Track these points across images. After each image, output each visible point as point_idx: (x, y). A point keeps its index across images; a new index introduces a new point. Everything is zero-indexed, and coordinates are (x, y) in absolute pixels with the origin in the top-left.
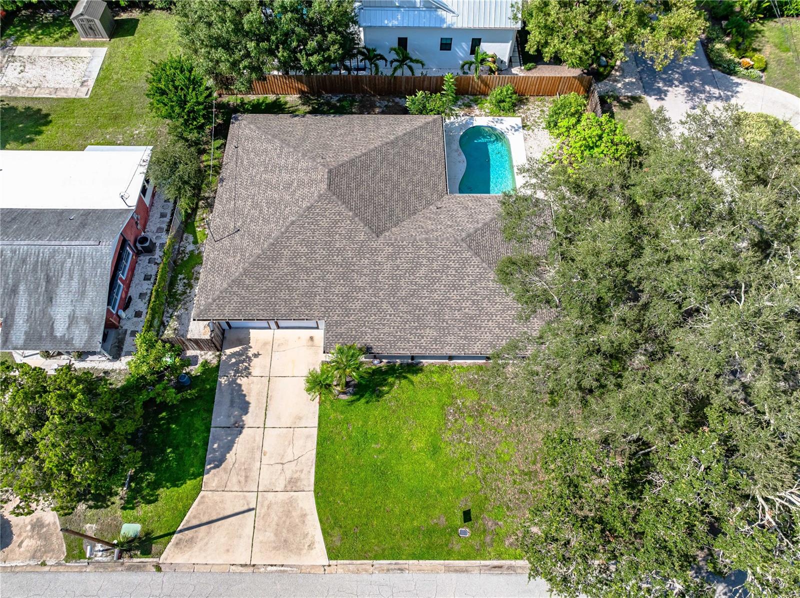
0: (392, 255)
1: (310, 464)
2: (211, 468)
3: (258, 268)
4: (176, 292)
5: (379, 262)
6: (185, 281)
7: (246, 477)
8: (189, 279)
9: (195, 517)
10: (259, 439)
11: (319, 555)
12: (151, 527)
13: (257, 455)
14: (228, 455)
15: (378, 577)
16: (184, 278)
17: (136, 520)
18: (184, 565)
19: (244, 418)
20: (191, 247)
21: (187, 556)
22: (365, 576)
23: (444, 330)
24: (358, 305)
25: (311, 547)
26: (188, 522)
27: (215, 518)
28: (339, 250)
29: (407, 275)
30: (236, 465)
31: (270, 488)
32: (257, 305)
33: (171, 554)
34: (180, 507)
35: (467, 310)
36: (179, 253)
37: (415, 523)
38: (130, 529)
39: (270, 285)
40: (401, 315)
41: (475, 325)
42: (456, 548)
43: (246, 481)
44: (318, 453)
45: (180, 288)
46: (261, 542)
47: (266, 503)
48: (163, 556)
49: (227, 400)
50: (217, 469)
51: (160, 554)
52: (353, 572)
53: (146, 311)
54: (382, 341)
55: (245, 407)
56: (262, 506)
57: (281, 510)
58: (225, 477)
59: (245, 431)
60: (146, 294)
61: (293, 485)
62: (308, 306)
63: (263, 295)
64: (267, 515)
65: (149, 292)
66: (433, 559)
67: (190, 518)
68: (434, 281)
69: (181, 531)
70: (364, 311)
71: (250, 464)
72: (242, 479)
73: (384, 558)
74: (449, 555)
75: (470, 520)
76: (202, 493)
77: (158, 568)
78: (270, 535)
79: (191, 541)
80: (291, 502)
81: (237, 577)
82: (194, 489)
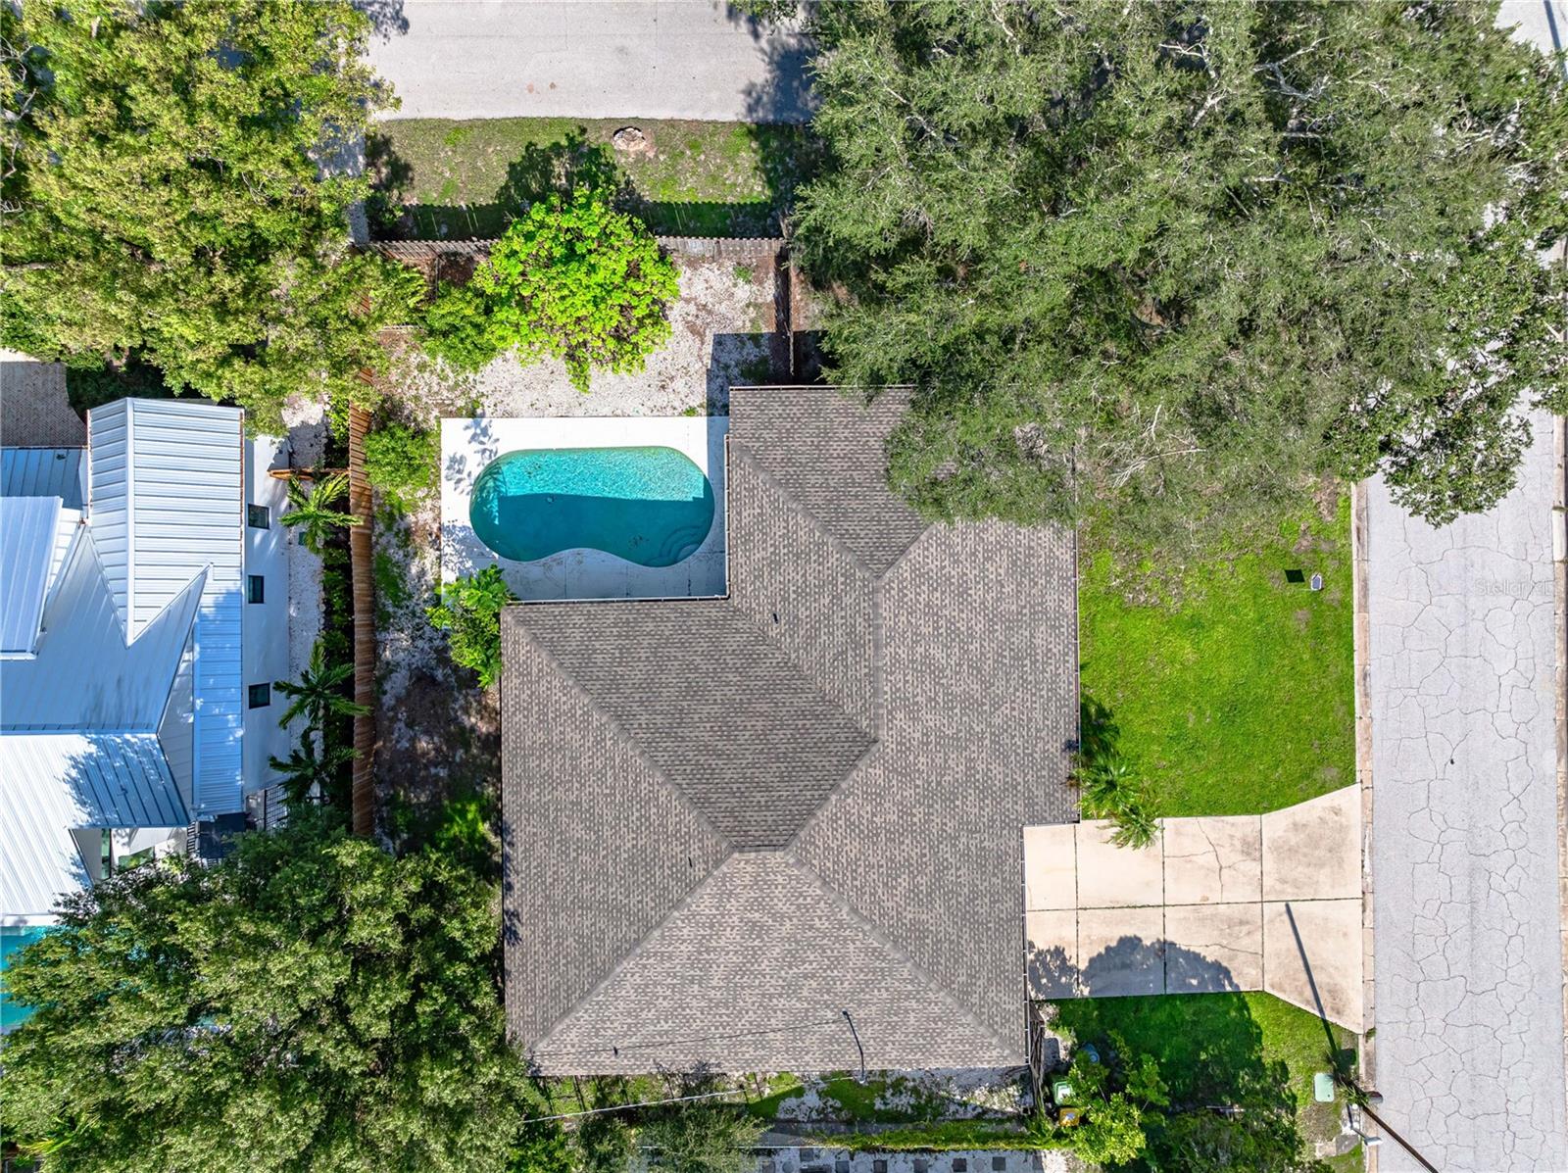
0: (911, 711)
1: (1220, 825)
2: (1231, 983)
3: (939, 963)
4: (912, 1107)
5: (923, 734)
6: (888, 1095)
7: (1241, 923)
8: (884, 1087)
9: (1301, 994)
10: (1182, 912)
11: (1347, 798)
12: (1318, 1057)
13: (1207, 911)
14: (1209, 959)
15: (1376, 710)
16: (883, 1097)
17: (1309, 1084)
18: (1366, 996)
19: (1147, 942)
20: (812, 1100)
21: (1352, 994)
22: (1375, 729)
23: (1036, 613)
24: (997, 769)
25: (1337, 812)
26: (1308, 1003)
27: (1301, 962)
28: (902, 814)
29: (944, 681)
30: (1225, 942)
31: (1256, 883)
32: (1001, 952)
33: (1352, 1020)
34: (1286, 1019)
35: (1001, 571)
36: (826, 1120)
37: (1306, 657)
38: (1324, 1089)
39: (966, 936)
40: (1011, 690)
41: (1026, 556)
42: (1338, 596)
43: (1248, 923)
44: (1204, 814)
45: (903, 1102)
46: (1333, 887)
47: (1278, 886)
48: (1356, 1030)
49: (1118, 976)
50: (1233, 974)
51: (1353, 1035)
52: (1370, 747)
53: (952, 1154)
54: (1058, 722)
55: (1130, 944)
56: (1282, 892)
57: (1287, 862)
58: (1241, 957)
59: (1170, 938)
60: (916, 1162)
61: (1253, 849)
62: (1001, 859)
63: (983, 946)
64: (1296, 884)
65: (911, 1157)
66: (1352, 629)
67: (1300, 999)
68: (953, 632)
69: (1321, 1011)
70: (1007, 757)
71: (1222, 921)
72: (1245, 929)
73: (1352, 701)
74: (1347, 606)
75: (1299, 572)
76: (1268, 990)
77: (1370, 1034)
78: (1323, 875)
79: (1333, 992)
80: (1277, 849)
81: (1380, 916)
82: (1263, 1004)
